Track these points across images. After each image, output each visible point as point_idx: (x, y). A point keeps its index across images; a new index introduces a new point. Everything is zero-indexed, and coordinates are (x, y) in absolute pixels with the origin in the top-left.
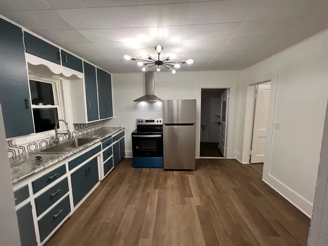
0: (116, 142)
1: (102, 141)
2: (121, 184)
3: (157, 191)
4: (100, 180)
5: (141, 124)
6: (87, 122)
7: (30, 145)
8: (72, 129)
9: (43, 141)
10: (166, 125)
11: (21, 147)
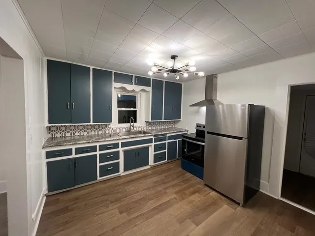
0: (173, 140)
1: (154, 136)
2: (159, 175)
3: (175, 196)
4: (149, 164)
5: (199, 128)
6: (150, 121)
7: (117, 129)
8: (143, 124)
9: (124, 128)
10: (208, 133)
11: (113, 129)
